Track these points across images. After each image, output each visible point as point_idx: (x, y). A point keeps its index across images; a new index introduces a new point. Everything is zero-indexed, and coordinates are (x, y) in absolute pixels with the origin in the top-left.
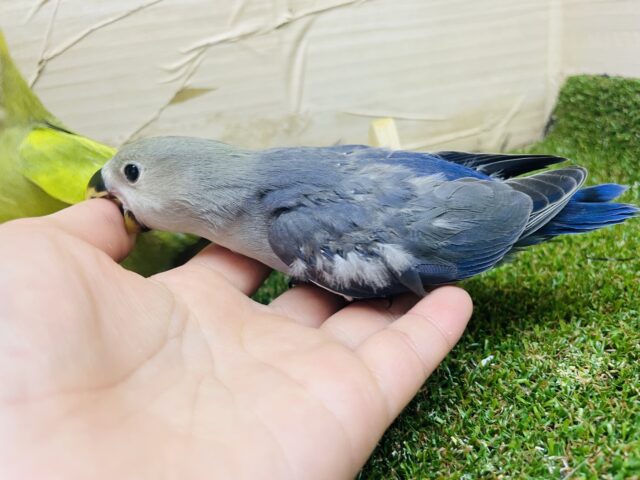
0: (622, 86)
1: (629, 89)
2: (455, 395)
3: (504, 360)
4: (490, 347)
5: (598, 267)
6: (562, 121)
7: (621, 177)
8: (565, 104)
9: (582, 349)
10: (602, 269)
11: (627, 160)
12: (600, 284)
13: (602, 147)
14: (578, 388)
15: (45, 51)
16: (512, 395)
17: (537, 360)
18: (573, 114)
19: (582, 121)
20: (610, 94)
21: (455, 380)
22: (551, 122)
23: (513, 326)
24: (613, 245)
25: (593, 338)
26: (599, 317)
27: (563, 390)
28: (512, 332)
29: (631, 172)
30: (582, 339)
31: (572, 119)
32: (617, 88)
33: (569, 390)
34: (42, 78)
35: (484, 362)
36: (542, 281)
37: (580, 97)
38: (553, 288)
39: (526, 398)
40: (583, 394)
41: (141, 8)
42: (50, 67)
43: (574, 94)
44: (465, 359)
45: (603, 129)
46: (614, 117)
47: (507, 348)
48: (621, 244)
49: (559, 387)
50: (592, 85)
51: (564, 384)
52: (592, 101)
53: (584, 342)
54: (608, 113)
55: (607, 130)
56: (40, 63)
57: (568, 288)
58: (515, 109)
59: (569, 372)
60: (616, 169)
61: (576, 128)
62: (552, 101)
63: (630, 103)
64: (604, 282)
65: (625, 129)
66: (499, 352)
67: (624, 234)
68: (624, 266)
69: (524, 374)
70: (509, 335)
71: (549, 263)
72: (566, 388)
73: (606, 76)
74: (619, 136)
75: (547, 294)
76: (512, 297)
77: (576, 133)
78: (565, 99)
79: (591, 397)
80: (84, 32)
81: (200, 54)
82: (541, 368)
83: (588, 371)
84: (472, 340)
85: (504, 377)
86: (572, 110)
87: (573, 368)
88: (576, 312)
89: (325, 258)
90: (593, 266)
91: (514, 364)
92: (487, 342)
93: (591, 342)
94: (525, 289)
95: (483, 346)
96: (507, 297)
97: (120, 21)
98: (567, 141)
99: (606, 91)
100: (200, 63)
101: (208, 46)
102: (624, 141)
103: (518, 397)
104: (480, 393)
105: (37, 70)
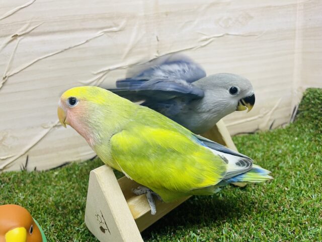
15: (7, 72)
34: (5, 87)
41: (70, 48)
42: (10, 80)
43: (314, 99)
56: (4, 78)
58: (276, 106)
80: (34, 61)
81: (104, 75)
86: (313, 107)
97: (57, 55)
100: (104, 79)
101: (109, 70)
105: (2, 82)
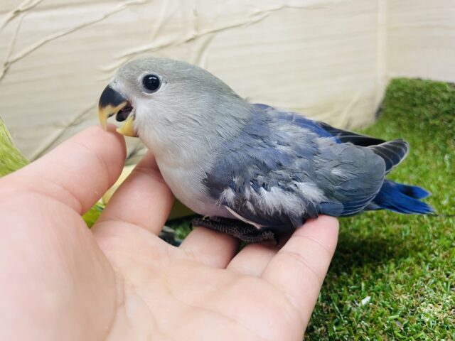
0: (432, 87)
1: (438, 89)
2: (347, 332)
3: (379, 300)
4: (367, 289)
5: (433, 221)
6: (388, 110)
7: (435, 151)
8: (390, 98)
9: (435, 289)
10: (436, 223)
11: (438, 139)
12: (436, 235)
13: (419, 129)
14: (437, 322)
15: (10, 56)
16: (391, 331)
17: (403, 299)
18: (396, 105)
19: (403, 110)
20: (423, 92)
21: (345, 319)
22: (380, 110)
23: (380, 271)
24: (440, 204)
25: (440, 279)
26: (442, 263)
27: (427, 324)
28: (381, 276)
29: (441, 147)
30: (433, 281)
31: (395, 108)
32: (429, 88)
33: (432, 324)
34: (7, 76)
35: (364, 302)
36: (394, 233)
37: (401, 94)
38: (403, 238)
39: (401, 333)
40: (442, 327)
41: (85, 25)
42: (13, 67)
43: (397, 91)
44: (349, 300)
45: (419, 116)
46: (427, 108)
47: (379, 290)
48: (445, 202)
49: (423, 322)
50: (410, 85)
51: (427, 320)
52: (410, 97)
53: (435, 283)
54: (422, 105)
55: (423, 117)
56: (5, 65)
57: (414, 238)
59: (429, 308)
60: (431, 145)
61: (399, 115)
62: (380, 96)
63: (438, 99)
64: (440, 234)
65: (435, 117)
66: (374, 294)
67: (447, 196)
68: (451, 220)
69: (396, 311)
70: (380, 279)
71: (396, 218)
72: (429, 323)
73: (419, 79)
74: (431, 122)
75: (400, 243)
76: (375, 247)
77: (399, 119)
78: (390, 94)
79: (448, 329)
80: (41, 42)
82: (407, 306)
83: (441, 307)
84: (352, 283)
85: (381, 315)
86: (396, 102)
87: (431, 305)
88: (424, 258)
89: (252, 189)
90: (428, 220)
91: (386, 302)
92: (363, 284)
93: (440, 283)
94: (383, 239)
95: (360, 288)
96: (371, 246)
97: (69, 35)
98: (393, 124)
99: (420, 90)
101: (135, 54)
102: (434, 125)
103: (396, 332)
104: (365, 330)
105: (3, 70)
